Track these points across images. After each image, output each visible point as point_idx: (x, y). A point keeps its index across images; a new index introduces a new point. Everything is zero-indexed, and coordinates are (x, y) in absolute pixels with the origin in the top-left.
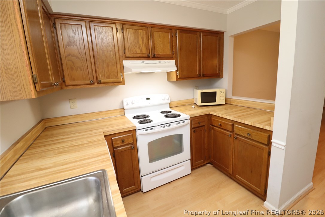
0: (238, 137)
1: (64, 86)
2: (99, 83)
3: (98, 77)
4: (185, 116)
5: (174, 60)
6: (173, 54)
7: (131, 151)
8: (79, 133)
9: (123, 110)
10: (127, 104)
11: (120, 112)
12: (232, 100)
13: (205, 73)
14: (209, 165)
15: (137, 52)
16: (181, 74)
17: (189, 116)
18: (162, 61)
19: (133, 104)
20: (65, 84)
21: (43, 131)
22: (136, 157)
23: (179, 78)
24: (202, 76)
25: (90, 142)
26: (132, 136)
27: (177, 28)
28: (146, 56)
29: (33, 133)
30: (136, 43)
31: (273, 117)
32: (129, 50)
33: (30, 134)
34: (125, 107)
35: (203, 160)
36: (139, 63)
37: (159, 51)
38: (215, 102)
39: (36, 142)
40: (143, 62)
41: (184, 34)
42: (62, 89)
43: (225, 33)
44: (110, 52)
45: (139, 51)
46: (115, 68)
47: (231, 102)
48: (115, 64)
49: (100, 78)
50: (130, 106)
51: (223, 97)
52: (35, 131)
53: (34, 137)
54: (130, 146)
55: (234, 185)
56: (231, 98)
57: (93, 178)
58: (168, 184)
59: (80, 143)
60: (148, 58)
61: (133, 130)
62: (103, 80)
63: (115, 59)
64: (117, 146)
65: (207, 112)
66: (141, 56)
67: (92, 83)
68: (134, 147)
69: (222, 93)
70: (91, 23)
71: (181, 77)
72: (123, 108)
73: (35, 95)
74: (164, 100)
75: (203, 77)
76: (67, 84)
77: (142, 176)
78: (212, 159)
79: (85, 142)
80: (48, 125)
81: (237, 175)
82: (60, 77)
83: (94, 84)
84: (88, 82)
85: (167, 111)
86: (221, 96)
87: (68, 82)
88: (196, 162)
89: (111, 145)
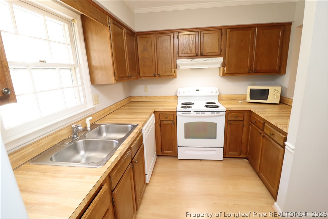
0: (265, 136)
1: (139, 77)
2: (159, 76)
3: (159, 72)
4: (222, 108)
5: (222, 57)
6: (221, 51)
7: (172, 126)
8: (142, 107)
9: (177, 97)
10: (180, 93)
11: (175, 98)
12: (289, 100)
13: (258, 69)
14: (246, 160)
15: (187, 52)
16: (228, 70)
17: (225, 109)
18: (209, 59)
19: (184, 93)
20: (140, 76)
21: (128, 103)
22: (176, 131)
23: (226, 74)
24: (253, 72)
25: (144, 112)
26: (173, 116)
27: (228, 27)
28: (195, 54)
29: (121, 103)
30: (187, 45)
31: (289, 119)
32: (182, 51)
33: (120, 102)
34: (178, 95)
35: (237, 153)
36: (188, 61)
37: (207, 50)
38: (267, 100)
39: (122, 107)
40: (192, 60)
41: (234, 32)
42: (138, 79)
43: (292, 24)
44: (168, 53)
45: (189, 52)
46: (170, 65)
47: (288, 102)
48: (171, 62)
49: (159, 73)
50: (182, 94)
51: (277, 95)
52: (123, 102)
53: (122, 105)
54: (171, 122)
55: (259, 182)
56: (289, 98)
57: (131, 126)
58: (199, 161)
59: (139, 112)
60: (197, 56)
61: (175, 111)
62: (161, 75)
63: (170, 59)
64: (162, 120)
65: (247, 108)
66: (191, 55)
67: (155, 76)
68: (174, 124)
69: (276, 92)
70: (157, 35)
71: (227, 73)
72: (177, 96)
73: (115, 82)
74: (212, 92)
75: (255, 73)
76: (141, 76)
77: (179, 147)
78: (248, 155)
79: (141, 112)
80: (132, 100)
81: (261, 173)
82: (137, 72)
83: (156, 76)
84: (152, 75)
85: (212, 102)
86: (274, 95)
87: (141, 75)
88: (229, 152)
89: (159, 118)
